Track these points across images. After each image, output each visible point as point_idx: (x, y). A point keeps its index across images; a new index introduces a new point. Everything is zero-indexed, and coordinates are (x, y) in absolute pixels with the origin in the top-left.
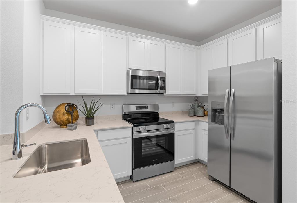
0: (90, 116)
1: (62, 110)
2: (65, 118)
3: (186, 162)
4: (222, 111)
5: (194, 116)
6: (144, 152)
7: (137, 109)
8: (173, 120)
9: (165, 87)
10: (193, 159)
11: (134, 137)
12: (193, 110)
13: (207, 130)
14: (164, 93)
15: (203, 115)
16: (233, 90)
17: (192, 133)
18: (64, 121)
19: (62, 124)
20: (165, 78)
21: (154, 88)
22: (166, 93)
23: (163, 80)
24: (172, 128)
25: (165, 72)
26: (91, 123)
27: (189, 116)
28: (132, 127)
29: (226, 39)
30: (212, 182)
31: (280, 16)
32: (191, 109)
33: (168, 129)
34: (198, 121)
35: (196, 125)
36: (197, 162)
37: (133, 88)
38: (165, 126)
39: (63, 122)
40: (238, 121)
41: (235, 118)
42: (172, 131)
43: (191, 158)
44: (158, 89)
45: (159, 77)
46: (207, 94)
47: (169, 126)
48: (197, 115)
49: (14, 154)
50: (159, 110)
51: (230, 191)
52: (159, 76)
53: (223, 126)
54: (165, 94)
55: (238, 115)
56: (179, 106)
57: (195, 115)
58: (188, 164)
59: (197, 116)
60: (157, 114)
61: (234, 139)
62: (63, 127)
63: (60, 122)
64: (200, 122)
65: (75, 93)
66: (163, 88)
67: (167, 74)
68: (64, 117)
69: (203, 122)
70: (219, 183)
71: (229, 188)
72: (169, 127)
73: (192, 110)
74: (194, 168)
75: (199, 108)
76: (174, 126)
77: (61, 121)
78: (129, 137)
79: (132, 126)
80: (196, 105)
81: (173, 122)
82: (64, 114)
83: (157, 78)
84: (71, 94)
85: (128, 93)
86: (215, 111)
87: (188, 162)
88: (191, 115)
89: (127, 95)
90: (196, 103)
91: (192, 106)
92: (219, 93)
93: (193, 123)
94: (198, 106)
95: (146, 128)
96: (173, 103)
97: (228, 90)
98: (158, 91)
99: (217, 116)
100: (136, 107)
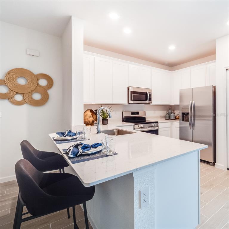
0: (106, 118)
1: (89, 114)
2: (91, 119)
4: (188, 114)
9: (151, 99)
14: (150, 104)
15: (175, 119)
16: (193, 102)
17: (169, 130)
21: (145, 100)
23: (150, 94)
24: (157, 126)
25: (151, 89)
26: (106, 123)
29: (190, 70)
33: (155, 126)
35: (172, 124)
38: (153, 125)
39: (89, 122)
42: (156, 128)
45: (148, 92)
46: (179, 104)
47: (155, 124)
48: (171, 119)
50: (146, 115)
53: (189, 122)
60: (145, 118)
61: (194, 129)
63: (87, 122)
64: (174, 123)
65: (96, 103)
67: (152, 91)
69: (176, 122)
73: (168, 115)
76: (158, 124)
79: (134, 124)
81: (157, 122)
82: (90, 117)
83: (147, 93)
84: (93, 103)
86: (183, 114)
88: (167, 119)
89: (127, 104)
90: (170, 110)
91: (168, 112)
92: (186, 103)
93: (169, 123)
94: (172, 112)
95: (142, 126)
96: (155, 110)
97: (191, 102)
98: (147, 102)
99: (185, 117)
100: (131, 113)
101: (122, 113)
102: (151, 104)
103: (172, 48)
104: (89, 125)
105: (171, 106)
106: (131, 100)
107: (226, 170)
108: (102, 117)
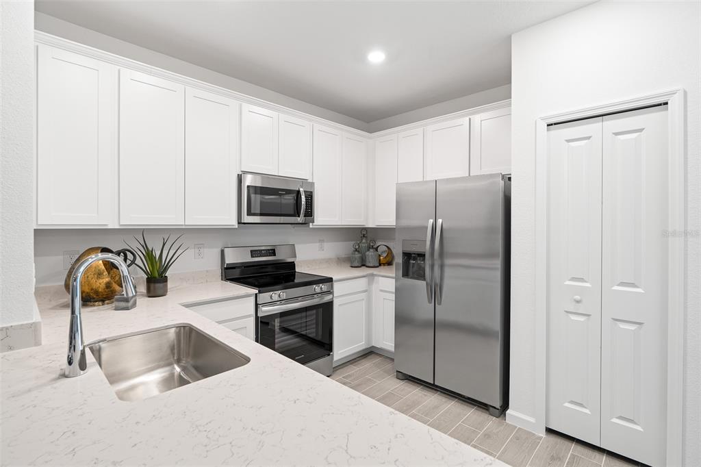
0: (160, 275)
2: (103, 282)
3: (350, 356)
4: (422, 256)
5: (360, 267)
6: (280, 342)
7: (252, 256)
8: (330, 276)
9: (312, 210)
10: (364, 348)
11: (260, 315)
12: (360, 255)
13: (394, 291)
15: (377, 264)
16: (440, 221)
17: (363, 299)
18: (100, 290)
19: (94, 298)
20: (311, 192)
22: (313, 222)
23: (310, 197)
24: (330, 292)
25: (311, 181)
26: (159, 292)
27: (352, 267)
28: (256, 294)
29: (422, 129)
30: (402, 383)
31: (510, 105)
32: (356, 253)
33: (322, 293)
34: (373, 275)
35: (370, 283)
36: (369, 353)
37: (252, 212)
38: (317, 288)
39: (96, 292)
40: (448, 272)
41: (442, 267)
42: (327, 298)
43: (360, 346)
44: (299, 216)
45: (301, 189)
46: (395, 224)
47: (324, 287)
48: (368, 265)
49: (70, 363)
50: (296, 257)
51: (434, 391)
52: (302, 187)
53: (422, 284)
54: (311, 225)
55: (448, 261)
56: (333, 249)
57: (363, 264)
58: (355, 359)
59: (367, 267)
60: (292, 265)
61: (440, 304)
62: (94, 306)
64: (376, 278)
65: (121, 224)
66: (309, 213)
67: (316, 185)
68: (101, 281)
69: (383, 276)
70: (413, 381)
71: (432, 387)
72: (326, 290)
73: (357, 255)
74: (367, 364)
75: (371, 250)
76: (332, 287)
77: (92, 289)
78: (249, 316)
79: (257, 291)
80: (364, 245)
81: (330, 280)
82: (100, 274)
83: (298, 192)
84: (110, 227)
85: (239, 223)
86: (407, 256)
87: (353, 354)
88: (356, 265)
89: (237, 226)
90: (364, 241)
91: (357, 247)
92: (415, 222)
93: (364, 281)
94: (369, 248)
95: (283, 294)
96: (321, 241)
97: (431, 221)
98: (300, 219)
99: (411, 266)
100: (251, 251)
101: (222, 252)
102: (311, 224)
103: (376, 57)
104: (96, 303)
105: (366, 229)
106: (249, 213)
107: (543, 434)
108: (146, 273)
